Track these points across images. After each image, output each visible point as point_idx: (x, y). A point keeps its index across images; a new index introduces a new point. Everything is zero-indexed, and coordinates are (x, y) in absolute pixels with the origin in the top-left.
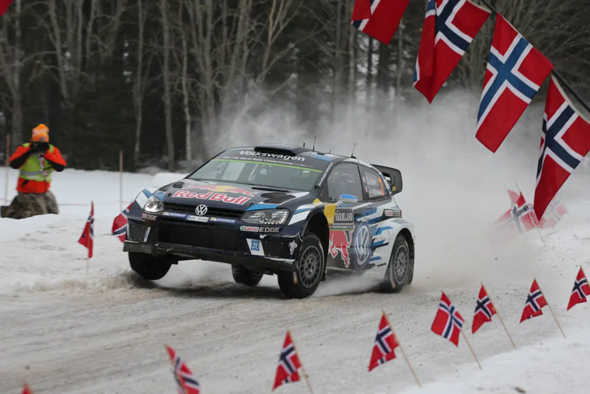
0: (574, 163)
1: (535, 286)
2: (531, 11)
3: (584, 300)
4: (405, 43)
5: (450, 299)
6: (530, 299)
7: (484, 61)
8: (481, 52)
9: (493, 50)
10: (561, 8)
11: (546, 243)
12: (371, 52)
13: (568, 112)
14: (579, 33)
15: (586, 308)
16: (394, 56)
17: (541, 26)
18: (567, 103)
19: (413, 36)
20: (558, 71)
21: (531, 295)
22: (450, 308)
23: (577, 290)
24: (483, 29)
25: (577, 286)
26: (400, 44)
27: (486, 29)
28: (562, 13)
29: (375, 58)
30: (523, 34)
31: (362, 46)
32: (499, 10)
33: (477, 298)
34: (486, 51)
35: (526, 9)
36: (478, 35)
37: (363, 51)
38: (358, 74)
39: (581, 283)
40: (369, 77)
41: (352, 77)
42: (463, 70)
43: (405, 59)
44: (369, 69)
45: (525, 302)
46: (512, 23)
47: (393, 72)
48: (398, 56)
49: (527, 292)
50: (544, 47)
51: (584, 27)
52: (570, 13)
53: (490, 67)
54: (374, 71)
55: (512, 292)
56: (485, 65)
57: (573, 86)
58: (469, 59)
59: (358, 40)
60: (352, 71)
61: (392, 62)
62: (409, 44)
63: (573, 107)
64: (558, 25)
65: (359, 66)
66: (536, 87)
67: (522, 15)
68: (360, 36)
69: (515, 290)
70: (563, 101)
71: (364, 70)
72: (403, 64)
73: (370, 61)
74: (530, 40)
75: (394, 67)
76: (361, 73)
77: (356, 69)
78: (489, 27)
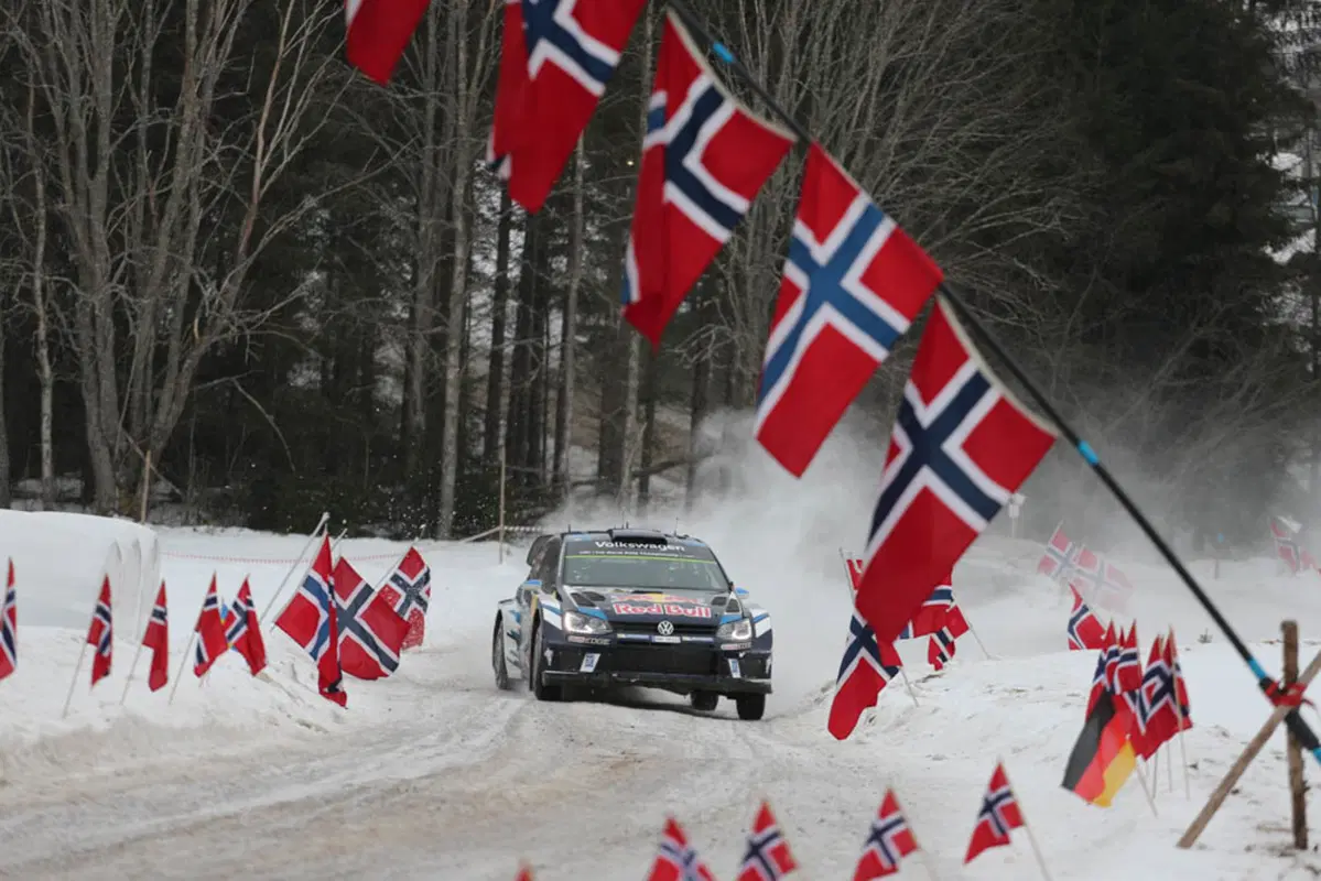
0: (988, 508)
1: (889, 805)
2: (893, 140)
3: (1005, 841)
4: (590, 204)
5: (687, 831)
6: (877, 835)
7: (777, 256)
8: (771, 236)
9: (801, 231)
10: (965, 133)
11: (920, 700)
12: (505, 226)
13: (977, 387)
14: (1005, 196)
15: (1008, 860)
16: (561, 235)
17: (916, 175)
18: (974, 364)
19: (609, 188)
20: (953, 284)
21: (881, 824)
22: (684, 853)
23: (987, 817)
24: (778, 177)
25: (988, 807)
26: (579, 206)
27: (785, 176)
28: (965, 147)
29: (517, 238)
30: (874, 192)
31: (484, 210)
32: (816, 134)
33: (749, 832)
34: (784, 229)
35: (881, 133)
36: (764, 193)
37: (487, 222)
38: (473, 278)
39: (1000, 798)
40: (501, 286)
41: (458, 283)
42: (729, 275)
43: (588, 242)
44: (502, 264)
45: (863, 840)
46: (847, 165)
47: (560, 273)
48: (571, 237)
49: (870, 818)
50: (921, 226)
51: (1015, 182)
52: (983, 148)
53: (793, 272)
54: (514, 272)
55: (836, 817)
56: (780, 266)
57: (988, 321)
58: (742, 249)
59: (476, 194)
60: (459, 268)
61: (558, 251)
62: (599, 208)
63: (988, 374)
64: (957, 177)
65: (477, 258)
66: (900, 323)
67: (871, 147)
68: (479, 185)
69: (843, 812)
70: (964, 358)
71: (489, 269)
72: (585, 254)
73: (503, 246)
74: (889, 208)
75: (560, 263)
76: (479, 275)
77: (470, 263)
78: (793, 174)
